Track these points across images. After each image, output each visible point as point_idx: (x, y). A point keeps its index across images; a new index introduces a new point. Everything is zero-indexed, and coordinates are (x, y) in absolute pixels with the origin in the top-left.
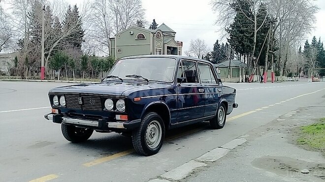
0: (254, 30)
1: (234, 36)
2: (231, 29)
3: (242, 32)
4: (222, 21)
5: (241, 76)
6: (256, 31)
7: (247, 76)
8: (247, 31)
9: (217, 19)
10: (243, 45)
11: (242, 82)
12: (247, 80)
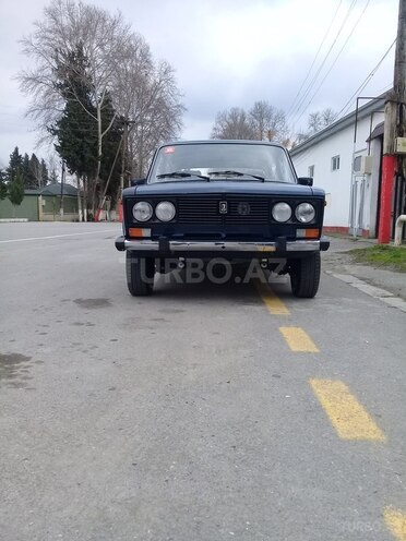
0: (97, 133)
1: (68, 141)
2: (57, 128)
3: (80, 135)
4: (37, 112)
5: (80, 212)
6: (101, 136)
7: (92, 212)
8: (87, 134)
9: (28, 109)
10: (83, 158)
11: (83, 220)
12: (91, 219)
